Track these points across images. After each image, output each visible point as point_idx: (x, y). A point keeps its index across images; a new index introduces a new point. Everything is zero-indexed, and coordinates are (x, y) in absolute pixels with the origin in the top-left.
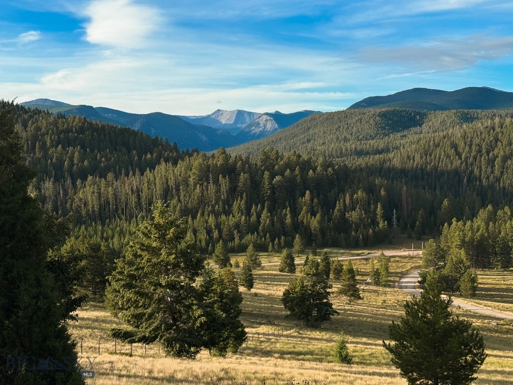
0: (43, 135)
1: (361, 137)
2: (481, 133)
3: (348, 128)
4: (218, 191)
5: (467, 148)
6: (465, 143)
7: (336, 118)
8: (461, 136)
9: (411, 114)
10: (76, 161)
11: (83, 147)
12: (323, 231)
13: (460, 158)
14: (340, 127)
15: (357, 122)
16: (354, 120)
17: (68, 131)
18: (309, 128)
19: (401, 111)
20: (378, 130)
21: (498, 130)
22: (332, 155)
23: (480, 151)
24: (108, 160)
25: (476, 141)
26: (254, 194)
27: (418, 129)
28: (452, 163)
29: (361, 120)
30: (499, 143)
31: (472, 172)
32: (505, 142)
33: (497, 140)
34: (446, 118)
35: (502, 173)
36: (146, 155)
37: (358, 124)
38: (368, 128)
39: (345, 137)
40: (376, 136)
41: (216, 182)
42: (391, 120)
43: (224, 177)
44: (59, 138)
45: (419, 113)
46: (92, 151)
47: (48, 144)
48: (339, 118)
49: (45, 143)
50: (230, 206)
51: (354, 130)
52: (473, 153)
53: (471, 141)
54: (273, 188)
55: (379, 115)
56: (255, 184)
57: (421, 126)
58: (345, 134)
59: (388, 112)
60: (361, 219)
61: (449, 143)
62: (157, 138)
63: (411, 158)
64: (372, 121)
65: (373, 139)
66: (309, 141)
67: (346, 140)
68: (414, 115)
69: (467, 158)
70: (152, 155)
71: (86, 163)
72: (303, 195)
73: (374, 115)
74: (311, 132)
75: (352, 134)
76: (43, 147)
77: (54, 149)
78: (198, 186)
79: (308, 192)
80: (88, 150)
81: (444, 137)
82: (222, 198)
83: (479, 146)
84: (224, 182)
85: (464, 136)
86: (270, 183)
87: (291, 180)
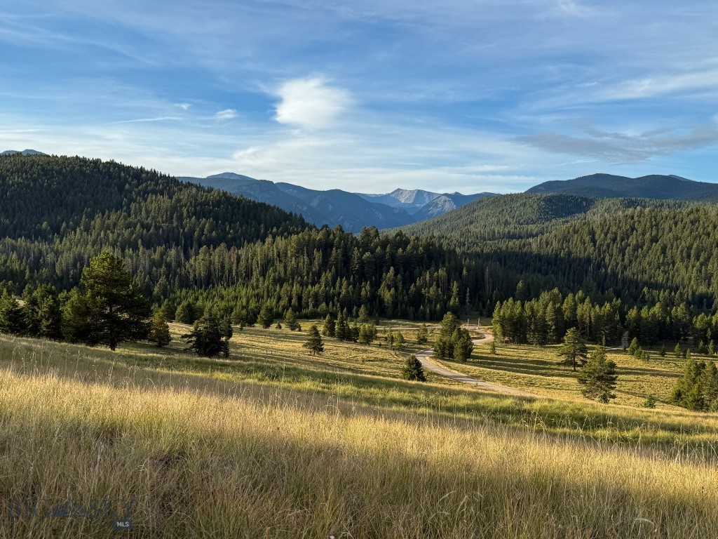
0: (181, 207)
1: (521, 221)
2: (620, 222)
3: (511, 212)
4: (311, 263)
5: (603, 235)
6: (602, 231)
7: (502, 201)
8: (601, 224)
9: (577, 200)
10: (206, 232)
11: (216, 219)
12: (395, 303)
13: (595, 245)
14: (503, 210)
15: (521, 205)
16: (518, 204)
17: (206, 203)
18: (475, 211)
19: (567, 197)
20: (540, 215)
21: (636, 219)
22: (485, 238)
23: (614, 240)
24: (236, 232)
25: (614, 229)
26: (344, 268)
27: (581, 215)
28: (585, 250)
29: (525, 203)
30: (635, 232)
31: (603, 259)
32: (640, 231)
33: (633, 229)
34: (611, 205)
35: (631, 262)
36: (272, 229)
37: (522, 208)
38: (530, 213)
39: (507, 220)
40: (538, 220)
41: (310, 255)
42: (555, 205)
43: (318, 251)
44: (195, 209)
45: (586, 200)
46: (223, 223)
47: (185, 215)
48: (505, 202)
49: (182, 215)
50: (319, 277)
51: (517, 212)
52: (609, 241)
53: (609, 229)
54: (362, 264)
55: (544, 200)
56: (347, 258)
57: (585, 212)
58: (507, 217)
59: (553, 197)
60: (438, 296)
61: (587, 229)
62: (291, 213)
63: (550, 243)
64: (535, 206)
65: (534, 223)
66: (471, 223)
67: (506, 223)
68: (581, 202)
69: (601, 245)
70: (278, 229)
71: (214, 234)
72: (388, 271)
73: (538, 199)
74: (476, 213)
75: (513, 218)
76: (180, 218)
77: (188, 220)
78: (294, 258)
79: (392, 268)
80: (220, 222)
81: (584, 224)
82: (314, 270)
83: (616, 234)
84: (318, 255)
85: (602, 225)
86: (360, 258)
87: (382, 257)
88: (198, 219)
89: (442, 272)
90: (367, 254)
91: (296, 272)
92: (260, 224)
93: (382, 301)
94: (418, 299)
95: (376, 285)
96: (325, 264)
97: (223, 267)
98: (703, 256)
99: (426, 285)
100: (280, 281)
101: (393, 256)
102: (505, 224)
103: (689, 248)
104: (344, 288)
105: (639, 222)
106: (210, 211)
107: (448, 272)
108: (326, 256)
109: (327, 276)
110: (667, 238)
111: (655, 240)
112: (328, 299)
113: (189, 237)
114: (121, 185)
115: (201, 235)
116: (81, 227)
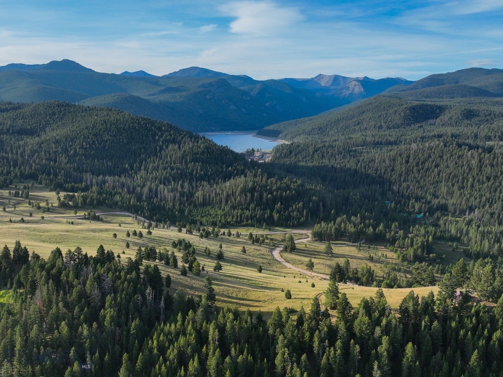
0: (186, 155)
3: (386, 117)
4: (246, 200)
6: (413, 156)
8: (415, 151)
9: (433, 109)
10: (198, 171)
11: (203, 163)
14: (381, 115)
19: (427, 106)
20: (404, 121)
24: (212, 170)
25: (420, 156)
26: (260, 203)
27: (432, 121)
29: (396, 111)
36: (229, 168)
37: (393, 115)
38: (397, 119)
39: (381, 125)
40: (402, 125)
41: (246, 196)
42: (417, 112)
43: (249, 193)
44: (193, 157)
45: (440, 108)
46: (206, 165)
47: (188, 160)
48: (385, 107)
50: (249, 206)
51: (390, 118)
53: (417, 155)
54: (267, 199)
55: (409, 109)
57: (436, 119)
59: (417, 106)
60: (297, 216)
64: (402, 114)
65: (399, 127)
66: (359, 124)
67: (381, 127)
68: (436, 109)
70: (232, 168)
71: (203, 172)
72: (278, 204)
73: (406, 108)
75: (386, 123)
77: (190, 164)
78: (239, 196)
79: (280, 202)
82: (247, 202)
83: (420, 159)
84: (249, 195)
86: (266, 197)
87: (276, 196)
88: (194, 163)
89: (301, 204)
90: (270, 196)
91: (240, 203)
92: (223, 164)
93: (274, 218)
94: (289, 218)
95: (272, 210)
96: (252, 200)
97: (210, 199)
98: (456, 179)
99: (293, 211)
100: (234, 208)
101: (281, 195)
102: (379, 128)
103: (451, 173)
104: (259, 213)
105: (434, 153)
106: (200, 158)
107: (303, 205)
108: (253, 196)
109: (252, 206)
112: (252, 218)
113: (191, 174)
114: (154, 136)
115: (197, 173)
116: (143, 168)
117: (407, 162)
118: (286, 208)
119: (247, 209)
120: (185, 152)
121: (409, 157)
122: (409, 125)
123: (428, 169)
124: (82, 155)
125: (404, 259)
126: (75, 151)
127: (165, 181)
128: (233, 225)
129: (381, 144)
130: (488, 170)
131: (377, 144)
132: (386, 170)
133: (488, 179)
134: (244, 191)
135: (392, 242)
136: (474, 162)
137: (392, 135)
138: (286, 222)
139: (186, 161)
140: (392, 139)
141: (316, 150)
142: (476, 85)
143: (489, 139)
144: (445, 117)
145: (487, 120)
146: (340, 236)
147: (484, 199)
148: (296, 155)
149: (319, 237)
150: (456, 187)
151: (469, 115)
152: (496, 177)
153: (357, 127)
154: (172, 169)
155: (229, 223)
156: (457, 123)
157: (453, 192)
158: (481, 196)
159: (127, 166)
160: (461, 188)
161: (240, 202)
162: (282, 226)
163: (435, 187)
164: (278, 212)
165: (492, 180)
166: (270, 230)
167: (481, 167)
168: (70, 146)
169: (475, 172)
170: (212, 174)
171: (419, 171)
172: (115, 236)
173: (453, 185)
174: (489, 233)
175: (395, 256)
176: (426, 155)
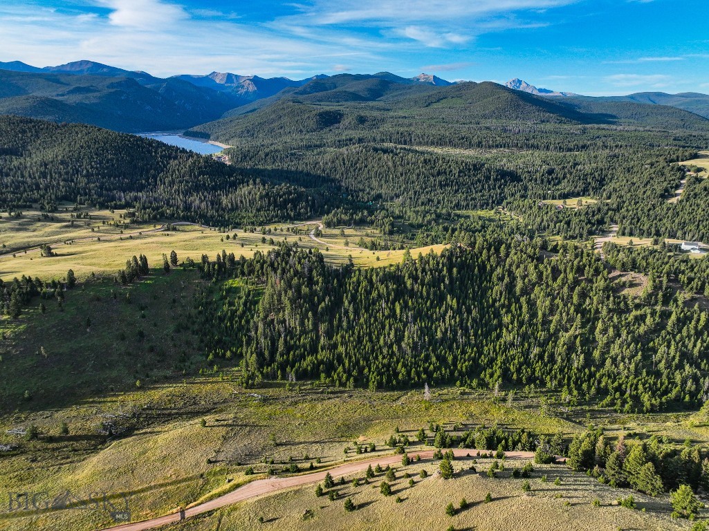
2: (354, 155)
3: (302, 122)
4: (265, 203)
5: (348, 162)
9: (334, 114)
12: (294, 216)
13: (345, 166)
20: (318, 126)
23: (352, 165)
25: (352, 159)
26: (275, 204)
30: (359, 161)
40: (317, 129)
41: (264, 201)
43: (266, 199)
46: (213, 177)
51: (306, 123)
52: (350, 165)
54: (280, 202)
57: (339, 123)
59: (323, 112)
60: (304, 212)
64: (314, 120)
65: (315, 131)
68: (337, 115)
69: (347, 167)
72: (289, 204)
80: (211, 176)
83: (352, 162)
87: (285, 199)
88: (203, 176)
89: (304, 203)
90: (281, 199)
92: (225, 175)
93: (291, 215)
94: (299, 214)
95: (287, 210)
96: (270, 204)
98: (381, 176)
99: (300, 209)
100: (258, 210)
101: (288, 198)
103: (377, 172)
104: (279, 212)
108: (269, 200)
109: (272, 208)
110: (370, 166)
111: (366, 166)
112: (277, 216)
113: (204, 184)
114: (150, 152)
115: (209, 184)
116: (158, 182)
117: (344, 164)
118: (295, 207)
119: (269, 210)
120: (189, 166)
121: (344, 160)
122: (322, 129)
123: (360, 169)
124: (97, 175)
125: (385, 234)
126: (88, 171)
127: (187, 193)
128: (265, 223)
129: (311, 147)
130: (400, 169)
131: (308, 147)
132: (331, 171)
133: (402, 175)
134: (261, 198)
135: (372, 223)
136: (390, 164)
137: (314, 138)
138: (299, 217)
139: (194, 174)
140: (318, 143)
141: (267, 155)
142: (351, 90)
143: (383, 141)
144: (346, 122)
145: (374, 125)
146: (340, 223)
147: (402, 189)
148: (250, 159)
149: (328, 225)
150: (383, 182)
151: (362, 120)
152: (406, 173)
153: (282, 131)
154: (187, 182)
155: (262, 222)
156: (355, 128)
157: (382, 186)
158: (400, 187)
159: (144, 182)
160: (386, 181)
161: (261, 206)
162: (297, 220)
163: (369, 182)
164: (291, 210)
165: (404, 176)
166: (293, 223)
167: (395, 167)
168: (80, 166)
169: (393, 169)
170: (220, 184)
171: (354, 170)
172: (222, 240)
173: (381, 180)
174: (418, 211)
175: (378, 231)
176: (356, 159)
